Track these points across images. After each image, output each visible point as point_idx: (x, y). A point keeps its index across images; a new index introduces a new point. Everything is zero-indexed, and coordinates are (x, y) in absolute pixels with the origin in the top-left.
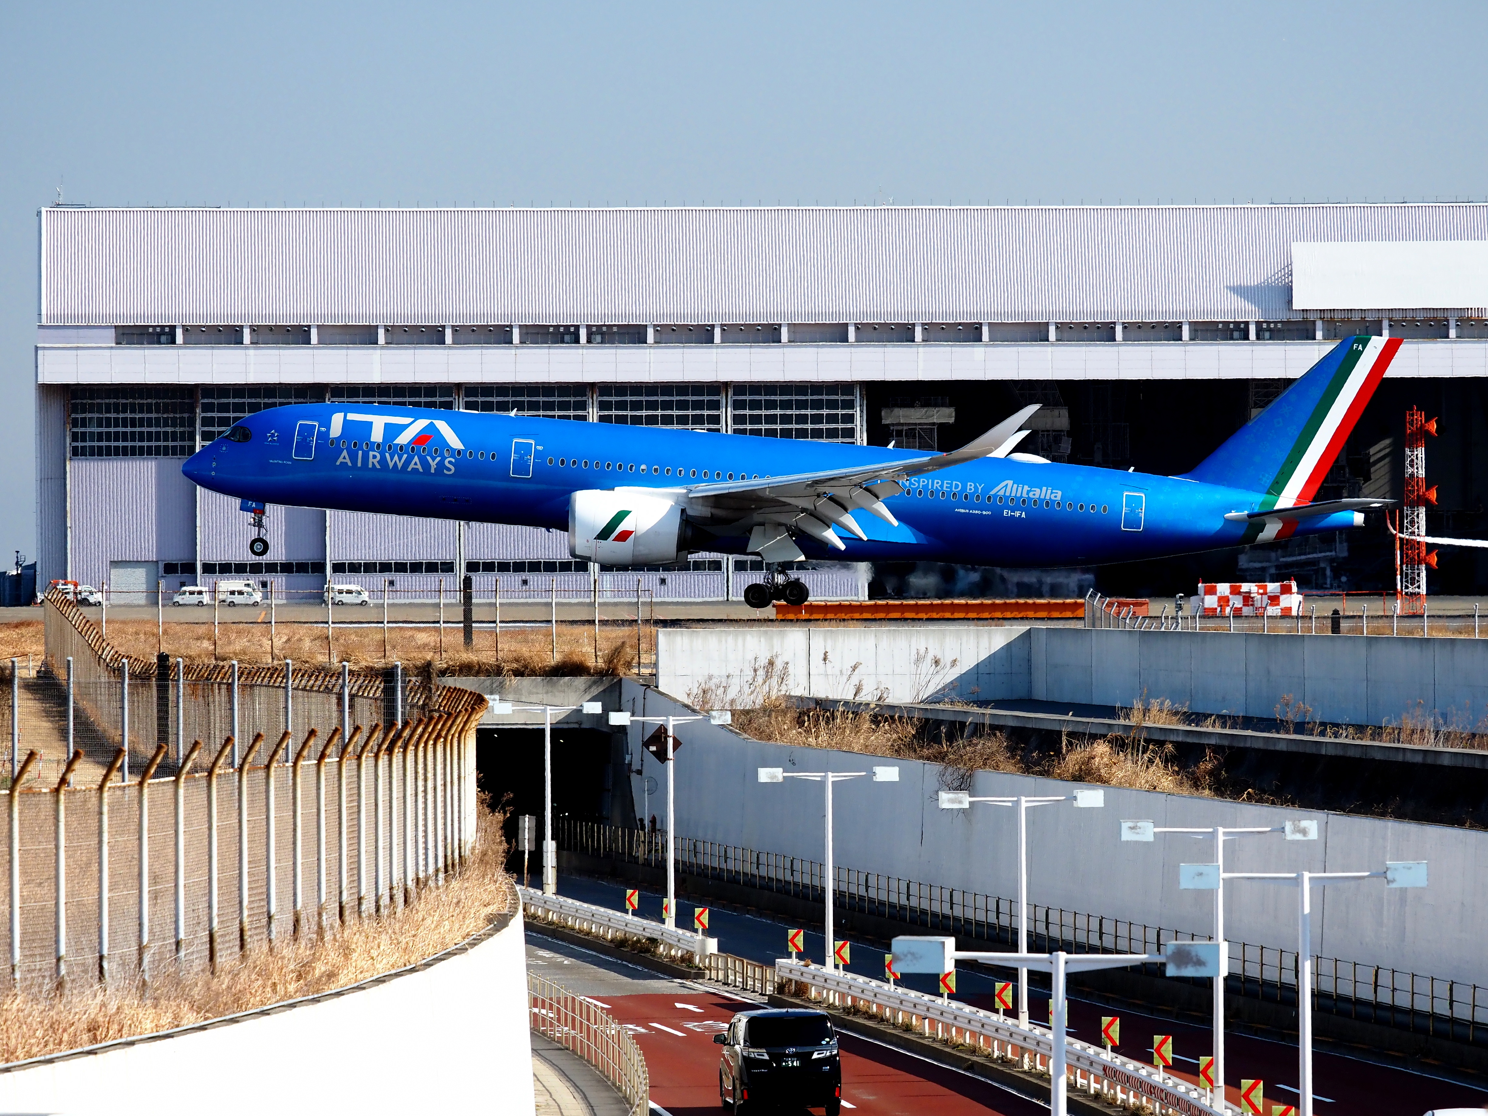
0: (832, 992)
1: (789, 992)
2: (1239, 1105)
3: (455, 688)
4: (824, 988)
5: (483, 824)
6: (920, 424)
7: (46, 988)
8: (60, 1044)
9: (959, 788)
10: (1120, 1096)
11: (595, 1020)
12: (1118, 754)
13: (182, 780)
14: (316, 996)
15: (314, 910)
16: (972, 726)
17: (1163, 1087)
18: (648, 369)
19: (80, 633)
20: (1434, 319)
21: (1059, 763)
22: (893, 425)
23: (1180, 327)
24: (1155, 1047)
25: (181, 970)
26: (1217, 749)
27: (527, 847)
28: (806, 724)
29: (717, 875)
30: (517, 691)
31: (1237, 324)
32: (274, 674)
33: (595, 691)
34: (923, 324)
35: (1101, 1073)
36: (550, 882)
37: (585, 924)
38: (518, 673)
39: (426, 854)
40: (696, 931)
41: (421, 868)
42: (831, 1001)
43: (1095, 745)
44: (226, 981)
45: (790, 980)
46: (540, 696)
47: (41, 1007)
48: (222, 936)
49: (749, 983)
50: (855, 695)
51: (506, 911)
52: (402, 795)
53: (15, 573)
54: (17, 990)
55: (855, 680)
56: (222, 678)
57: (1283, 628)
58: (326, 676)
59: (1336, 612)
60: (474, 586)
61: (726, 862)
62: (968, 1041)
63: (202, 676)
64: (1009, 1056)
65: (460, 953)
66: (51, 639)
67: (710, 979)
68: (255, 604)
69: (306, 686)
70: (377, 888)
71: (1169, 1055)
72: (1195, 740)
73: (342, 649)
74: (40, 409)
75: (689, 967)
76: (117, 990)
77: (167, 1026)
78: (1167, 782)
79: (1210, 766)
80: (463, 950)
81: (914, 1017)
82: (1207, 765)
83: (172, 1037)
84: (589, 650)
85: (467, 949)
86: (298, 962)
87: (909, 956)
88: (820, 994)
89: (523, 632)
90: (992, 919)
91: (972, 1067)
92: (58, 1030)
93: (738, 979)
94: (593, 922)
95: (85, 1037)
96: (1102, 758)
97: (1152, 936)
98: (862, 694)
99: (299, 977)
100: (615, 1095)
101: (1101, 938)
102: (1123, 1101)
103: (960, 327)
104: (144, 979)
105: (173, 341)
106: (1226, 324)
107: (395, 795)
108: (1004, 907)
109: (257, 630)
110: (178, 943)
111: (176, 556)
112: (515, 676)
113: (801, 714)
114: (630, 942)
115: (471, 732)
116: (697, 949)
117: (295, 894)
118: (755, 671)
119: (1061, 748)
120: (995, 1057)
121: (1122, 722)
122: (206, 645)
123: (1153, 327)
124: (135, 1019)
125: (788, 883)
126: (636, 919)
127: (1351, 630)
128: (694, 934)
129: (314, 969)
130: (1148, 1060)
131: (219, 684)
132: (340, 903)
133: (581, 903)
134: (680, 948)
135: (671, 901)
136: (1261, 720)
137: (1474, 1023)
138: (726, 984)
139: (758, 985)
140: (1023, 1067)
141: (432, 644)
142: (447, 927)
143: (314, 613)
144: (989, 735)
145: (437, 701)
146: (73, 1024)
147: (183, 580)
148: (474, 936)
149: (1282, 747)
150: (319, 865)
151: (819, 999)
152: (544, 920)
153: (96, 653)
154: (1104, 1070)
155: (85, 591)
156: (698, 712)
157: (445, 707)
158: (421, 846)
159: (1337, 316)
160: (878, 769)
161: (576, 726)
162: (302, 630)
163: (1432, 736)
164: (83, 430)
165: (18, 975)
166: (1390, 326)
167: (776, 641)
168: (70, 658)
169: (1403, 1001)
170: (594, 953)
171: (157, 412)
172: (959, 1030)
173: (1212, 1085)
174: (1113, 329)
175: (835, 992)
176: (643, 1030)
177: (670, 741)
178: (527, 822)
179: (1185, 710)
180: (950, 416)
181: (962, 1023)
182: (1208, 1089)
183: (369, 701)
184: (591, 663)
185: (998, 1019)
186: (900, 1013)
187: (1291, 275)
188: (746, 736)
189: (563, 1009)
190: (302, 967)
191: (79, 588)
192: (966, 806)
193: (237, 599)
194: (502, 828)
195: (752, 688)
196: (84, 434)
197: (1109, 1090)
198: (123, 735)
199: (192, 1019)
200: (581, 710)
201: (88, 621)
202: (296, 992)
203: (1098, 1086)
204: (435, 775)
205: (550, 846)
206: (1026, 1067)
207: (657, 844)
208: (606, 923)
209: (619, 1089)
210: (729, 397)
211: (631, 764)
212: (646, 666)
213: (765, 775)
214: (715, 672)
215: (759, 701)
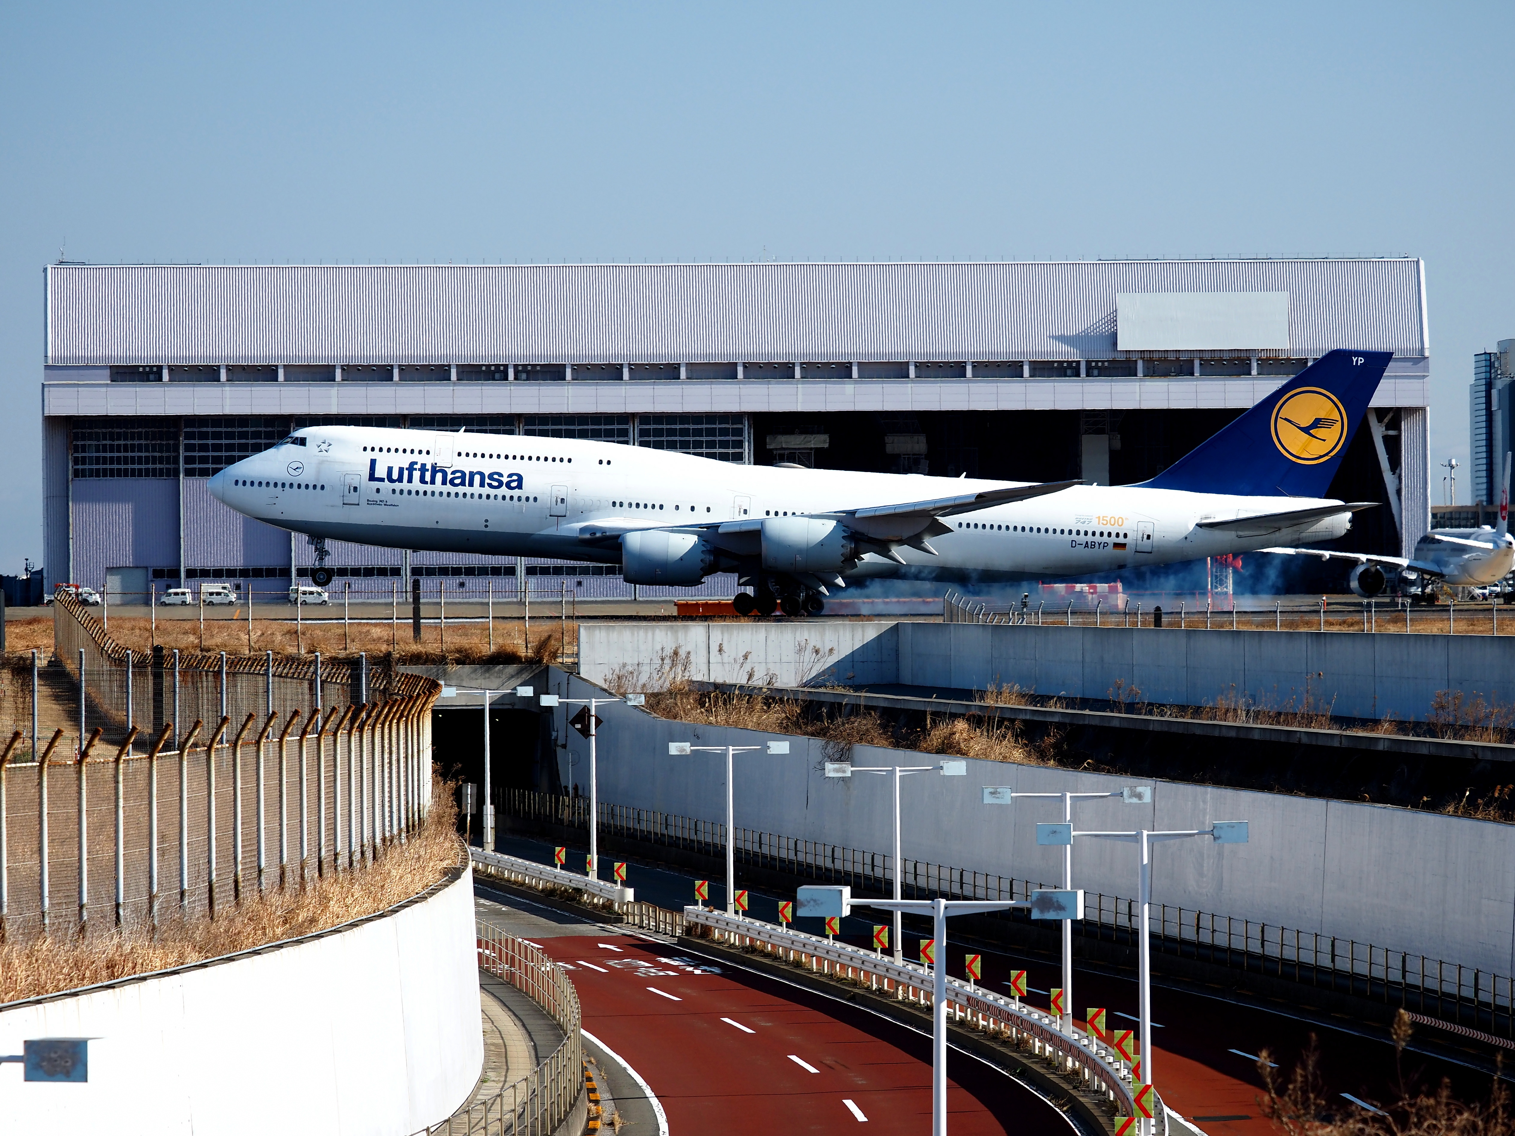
0: (732, 934)
1: (696, 934)
2: (1085, 1030)
3: (412, 675)
4: (726, 931)
5: (437, 791)
6: (799, 449)
7: (71, 932)
8: (83, 979)
9: (840, 760)
10: (982, 1023)
11: (532, 959)
12: (975, 730)
13: (186, 753)
14: (300, 938)
15: (297, 865)
16: (848, 707)
17: (1019, 1014)
18: (566, 402)
19: (86, 628)
20: (1239, 359)
21: (925, 738)
22: (776, 449)
23: (1022, 366)
24: (1012, 981)
25: (185, 916)
26: (1059, 726)
27: (469, 811)
28: (707, 705)
29: (632, 834)
30: (460, 678)
31: (1070, 363)
32: (254, 663)
33: (526, 676)
34: (802, 364)
35: (965, 1003)
36: (489, 841)
37: (520, 876)
38: (458, 662)
39: (391, 817)
40: (615, 882)
41: (387, 829)
42: (732, 941)
43: (956, 723)
44: (223, 924)
45: (697, 924)
46: (479, 681)
47: (67, 948)
48: (219, 887)
49: (661, 926)
50: (748, 680)
51: (458, 865)
52: (371, 766)
53: (25, 577)
54: (47, 934)
55: (747, 667)
56: (210, 667)
57: (1112, 622)
58: (299, 664)
59: (1158, 609)
60: (421, 587)
61: (639, 823)
62: (850, 976)
63: (192, 665)
64: (886, 988)
65: (421, 902)
66: (60, 634)
67: (628, 923)
68: (231, 603)
69: (282, 673)
70: (350, 846)
71: (1024, 988)
72: (1041, 719)
73: (309, 642)
74: (46, 438)
75: (610, 913)
76: (131, 933)
77: (174, 964)
78: (1018, 754)
79: (1052, 740)
80: (423, 898)
81: (803, 955)
82: (1050, 740)
83: (178, 973)
84: (520, 642)
85: (427, 898)
86: (284, 908)
87: (812, 903)
88: (722, 935)
89: (463, 626)
90: (868, 871)
91: (853, 998)
92: (81, 967)
93: (652, 923)
94: (527, 875)
95: (104, 973)
96: (962, 733)
97: (1005, 886)
98: (755, 678)
99: (285, 922)
100: (550, 1022)
101: (962, 887)
102: (984, 1026)
103: (833, 366)
104: (154, 924)
105: (160, 379)
106: (1061, 363)
107: (365, 766)
108: (878, 861)
109: (235, 625)
110: (182, 894)
111: (163, 562)
112: (458, 664)
113: (703, 695)
114: (558, 892)
115: (428, 712)
116: (616, 897)
117: (281, 851)
118: (663, 660)
119: (926, 725)
120: (874, 989)
121: (977, 703)
122: (192, 638)
123: (998, 366)
124: (146, 958)
125: (692, 841)
126: (563, 872)
127: (1170, 624)
128: (613, 885)
129: (298, 915)
130: (1005, 992)
131: (207, 672)
132: (320, 858)
133: (516, 859)
134: (601, 897)
135: (594, 857)
136: (1096, 701)
137: (1282, 959)
138: (641, 927)
139: (669, 928)
140: (898, 998)
141: (386, 638)
142: (409, 880)
143: (284, 611)
144: (864, 714)
145: (396, 686)
146: (94, 962)
147: (169, 583)
148: (432, 887)
149: (1116, 724)
150: (301, 826)
151: (722, 940)
152: (484, 873)
153: (99, 645)
154: (968, 1000)
155: (85, 593)
156: (614, 695)
157: (403, 691)
158: (387, 809)
159: (1156, 356)
160: (771, 744)
161: (510, 707)
162: (275, 625)
163: (1244, 713)
164: (83, 454)
165: (47, 921)
166: (1201, 364)
167: (681, 635)
168: (83, 650)
169: (1221, 940)
170: (528, 902)
171: (146, 439)
172: (842, 966)
173: (1061, 1013)
174: (965, 367)
175: (735, 934)
176: (571, 967)
177: (593, 719)
178: (469, 789)
179: (1032, 692)
180: (825, 442)
181: (845, 960)
182: (1058, 1016)
183: (337, 686)
184: (522, 652)
185: (876, 956)
186: (792, 952)
187: (1116, 321)
188: (656, 715)
189: (504, 949)
190: (287, 913)
191: (80, 590)
192: (849, 774)
193: (215, 599)
194: (453, 794)
195: (660, 674)
196: (84, 458)
197: (972, 1018)
198: (128, 716)
199: (195, 958)
200: (515, 694)
201: (92, 618)
202: (283, 934)
203: (963, 1014)
204: (398, 749)
205: (489, 809)
206: (900, 998)
207: (579, 807)
208: (537, 876)
209: (554, 1017)
210: (636, 426)
211: (557, 740)
212: (568, 656)
213: (674, 748)
214: (629, 661)
215: (667, 685)
